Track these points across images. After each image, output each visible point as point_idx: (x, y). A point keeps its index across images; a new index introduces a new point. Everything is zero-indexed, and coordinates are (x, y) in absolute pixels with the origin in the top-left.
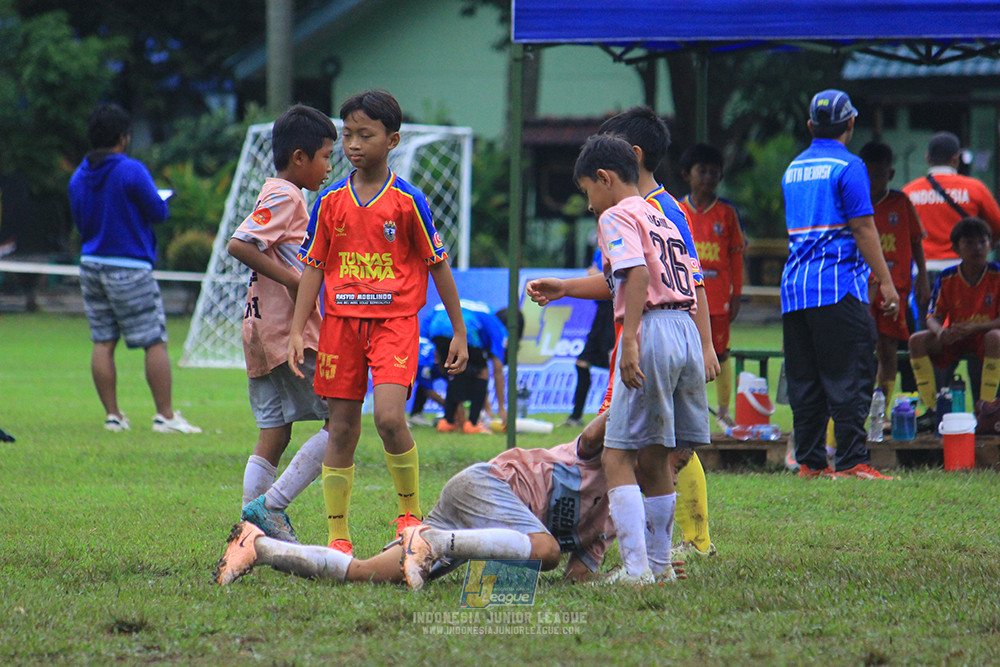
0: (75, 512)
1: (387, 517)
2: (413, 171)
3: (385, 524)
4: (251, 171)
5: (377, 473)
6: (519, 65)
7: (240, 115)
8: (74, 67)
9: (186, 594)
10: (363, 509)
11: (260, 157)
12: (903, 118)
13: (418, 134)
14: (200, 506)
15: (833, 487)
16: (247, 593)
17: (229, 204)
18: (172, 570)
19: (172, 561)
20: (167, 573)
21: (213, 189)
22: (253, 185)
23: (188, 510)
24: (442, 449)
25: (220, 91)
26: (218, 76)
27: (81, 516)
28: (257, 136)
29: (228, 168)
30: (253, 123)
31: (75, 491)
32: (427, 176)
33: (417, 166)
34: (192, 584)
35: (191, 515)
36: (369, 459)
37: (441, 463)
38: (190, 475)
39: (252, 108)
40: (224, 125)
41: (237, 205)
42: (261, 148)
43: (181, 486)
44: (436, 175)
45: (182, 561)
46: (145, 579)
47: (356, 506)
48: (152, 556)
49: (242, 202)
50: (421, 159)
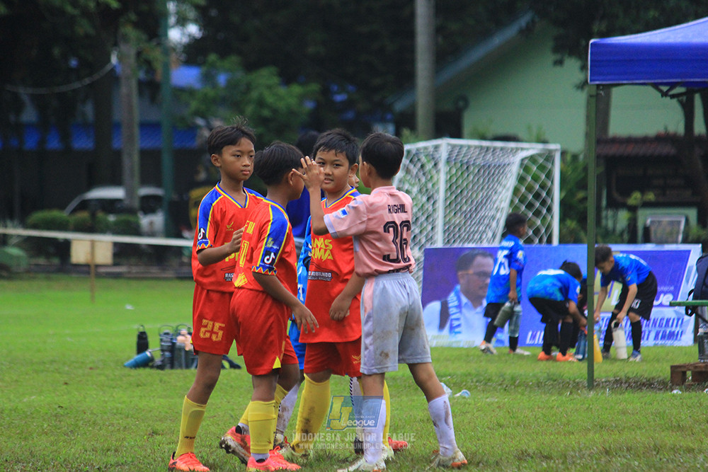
1: (503, 420)
2: (519, 174)
3: (501, 426)
4: (406, 177)
5: (495, 389)
6: (594, 100)
8: (281, 105)
10: (485, 415)
11: (411, 167)
13: (522, 149)
22: (407, 186)
24: (541, 372)
25: (383, 120)
26: (381, 111)
28: (409, 152)
30: (408, 142)
32: (529, 179)
33: (521, 172)
36: (489, 380)
37: (540, 382)
39: (406, 132)
42: (411, 161)
44: (535, 179)
47: (480, 413)
50: (525, 167)
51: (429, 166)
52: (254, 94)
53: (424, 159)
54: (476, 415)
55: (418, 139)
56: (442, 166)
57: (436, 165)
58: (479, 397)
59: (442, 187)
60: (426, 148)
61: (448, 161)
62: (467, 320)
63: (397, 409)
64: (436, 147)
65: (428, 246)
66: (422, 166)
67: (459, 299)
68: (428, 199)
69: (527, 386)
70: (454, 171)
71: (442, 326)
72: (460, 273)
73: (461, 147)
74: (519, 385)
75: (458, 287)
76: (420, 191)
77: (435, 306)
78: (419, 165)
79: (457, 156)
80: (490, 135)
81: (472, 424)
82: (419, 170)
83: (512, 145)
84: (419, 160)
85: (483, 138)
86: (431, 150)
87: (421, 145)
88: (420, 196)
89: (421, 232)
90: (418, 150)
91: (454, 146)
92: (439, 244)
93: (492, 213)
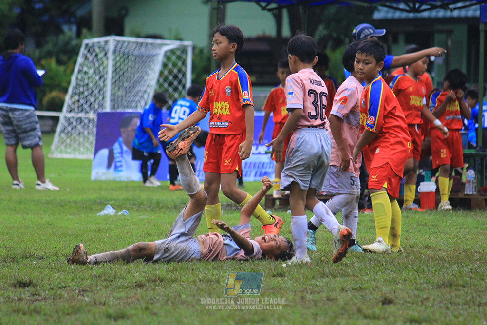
1: (150, 231)
2: (163, 62)
4: (84, 62)
5: (146, 210)
6: (215, 11)
7: (79, 35)
9: (52, 269)
10: (139, 227)
11: (88, 55)
12: (402, 39)
13: (166, 44)
14: (59, 226)
15: (367, 218)
16: (81, 268)
17: (73, 78)
18: (45, 257)
19: (45, 252)
20: (42, 258)
21: (65, 71)
22: (85, 69)
23: (53, 228)
24: (177, 198)
25: (69, 23)
26: (68, 15)
28: (87, 45)
29: (71, 62)
30: (85, 38)
32: (170, 65)
33: (165, 60)
34: (55, 263)
35: (54, 230)
36: (142, 203)
37: (177, 206)
38: (54, 211)
39: (85, 31)
40: (70, 39)
41: (77, 79)
42: (89, 51)
43: (49, 216)
44: (175, 65)
45: (50, 253)
46: (32, 261)
47: (135, 226)
48: (35, 250)
49: (80, 77)
50: (167, 57)
51: (101, 55)
53: (97, 50)
54: (132, 227)
55: (93, 37)
56: (110, 55)
57: (106, 54)
58: (134, 215)
59: (110, 69)
60: (99, 43)
61: (114, 52)
62: (126, 162)
63: (78, 223)
64: (106, 42)
65: (100, 111)
66: (96, 55)
67: (121, 148)
68: (100, 78)
69: (167, 207)
70: (118, 59)
71: (109, 166)
72: (122, 130)
73: (124, 42)
74: (162, 207)
75: (121, 139)
76: (95, 72)
77: (105, 152)
78: (94, 54)
79: (121, 48)
80: (143, 34)
81: (130, 234)
82: (94, 57)
83: (158, 41)
84: (94, 50)
85: (138, 36)
86: (102, 44)
87: (96, 40)
88: (94, 76)
89: (95, 101)
90: (93, 44)
91: (118, 42)
92: (108, 109)
93: (144, 88)
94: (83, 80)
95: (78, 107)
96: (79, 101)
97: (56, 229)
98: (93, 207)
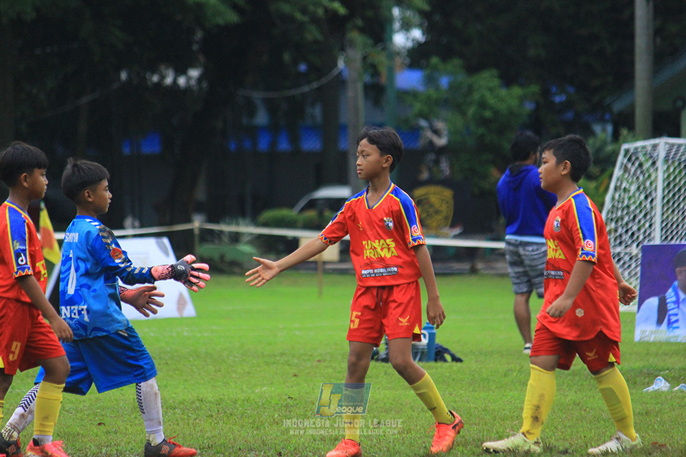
0: (504, 410)
4: (623, 175)
7: (616, 137)
8: (502, 107)
11: (629, 165)
14: (589, 406)
17: (608, 198)
19: (570, 444)
21: (597, 188)
22: (625, 185)
23: (581, 409)
25: (602, 120)
26: (600, 111)
27: (508, 413)
28: (627, 151)
29: (607, 173)
30: (625, 141)
31: (503, 395)
35: (583, 413)
38: (582, 385)
39: (624, 132)
40: (605, 143)
41: (613, 198)
42: (629, 160)
43: (576, 392)
48: (557, 440)
51: (647, 165)
52: (476, 96)
53: (642, 158)
55: (636, 139)
56: (660, 164)
57: (653, 163)
59: (660, 185)
60: (644, 147)
61: (666, 159)
64: (654, 146)
65: (646, 243)
67: (677, 295)
68: (646, 197)
70: (672, 169)
71: (659, 322)
72: (678, 269)
73: (679, 146)
75: (676, 283)
76: (638, 189)
77: (653, 301)
78: (637, 163)
79: (675, 154)
82: (637, 168)
84: (637, 158)
86: (649, 149)
87: (640, 144)
88: (637, 194)
89: (639, 229)
90: (636, 149)
91: (672, 146)
92: (657, 241)
94: (621, 200)
95: (615, 240)
96: (616, 231)
97: (585, 410)
98: (638, 380)
